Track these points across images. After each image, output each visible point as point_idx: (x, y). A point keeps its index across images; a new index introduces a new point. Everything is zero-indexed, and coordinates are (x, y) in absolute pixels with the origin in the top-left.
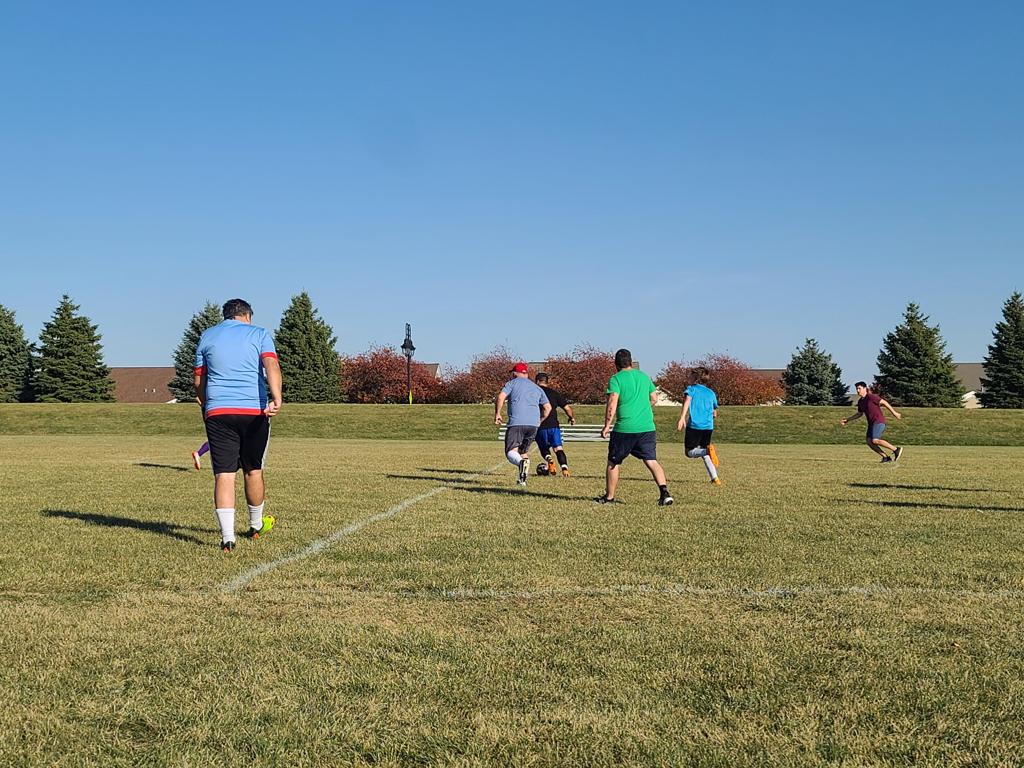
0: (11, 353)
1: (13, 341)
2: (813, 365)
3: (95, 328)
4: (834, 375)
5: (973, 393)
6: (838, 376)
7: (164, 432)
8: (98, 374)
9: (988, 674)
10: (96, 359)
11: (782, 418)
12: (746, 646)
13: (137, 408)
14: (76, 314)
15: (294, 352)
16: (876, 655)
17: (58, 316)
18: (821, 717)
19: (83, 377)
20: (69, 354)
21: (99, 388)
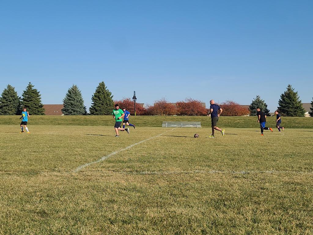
0: (14, 100)
1: (14, 96)
2: (258, 104)
3: (39, 92)
4: (265, 107)
5: (308, 112)
6: (266, 107)
7: (60, 124)
8: (40, 107)
9: (306, 197)
10: (39, 102)
11: (249, 120)
12: (232, 188)
13: (52, 117)
14: (33, 88)
15: (100, 100)
16: (272, 191)
17: (28, 89)
18: (253, 210)
19: (35, 107)
20: (31, 100)
21: (40, 111)
